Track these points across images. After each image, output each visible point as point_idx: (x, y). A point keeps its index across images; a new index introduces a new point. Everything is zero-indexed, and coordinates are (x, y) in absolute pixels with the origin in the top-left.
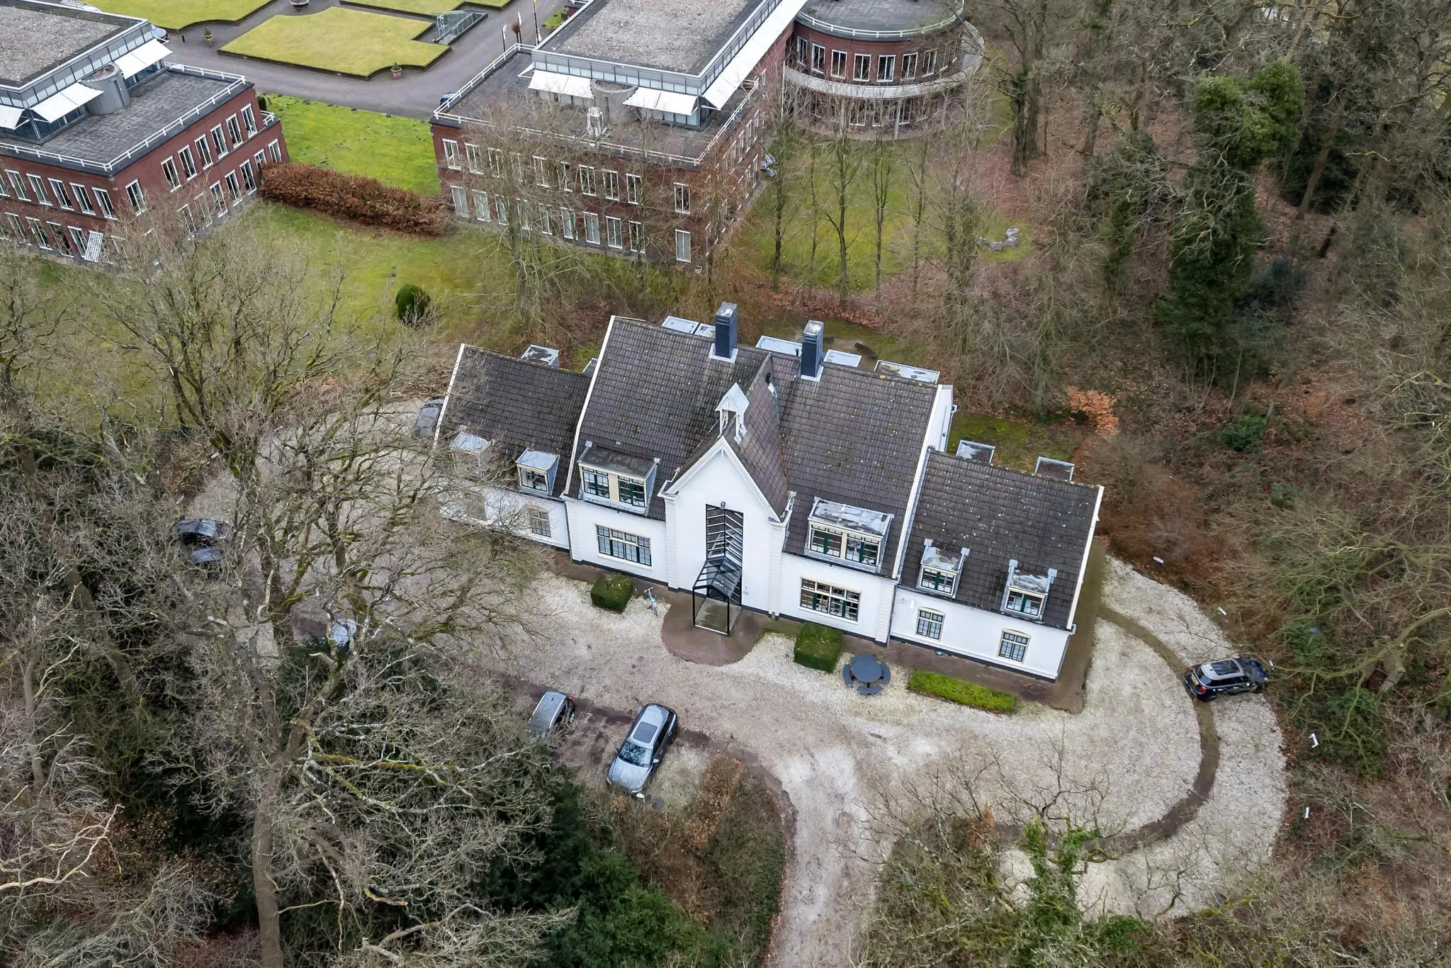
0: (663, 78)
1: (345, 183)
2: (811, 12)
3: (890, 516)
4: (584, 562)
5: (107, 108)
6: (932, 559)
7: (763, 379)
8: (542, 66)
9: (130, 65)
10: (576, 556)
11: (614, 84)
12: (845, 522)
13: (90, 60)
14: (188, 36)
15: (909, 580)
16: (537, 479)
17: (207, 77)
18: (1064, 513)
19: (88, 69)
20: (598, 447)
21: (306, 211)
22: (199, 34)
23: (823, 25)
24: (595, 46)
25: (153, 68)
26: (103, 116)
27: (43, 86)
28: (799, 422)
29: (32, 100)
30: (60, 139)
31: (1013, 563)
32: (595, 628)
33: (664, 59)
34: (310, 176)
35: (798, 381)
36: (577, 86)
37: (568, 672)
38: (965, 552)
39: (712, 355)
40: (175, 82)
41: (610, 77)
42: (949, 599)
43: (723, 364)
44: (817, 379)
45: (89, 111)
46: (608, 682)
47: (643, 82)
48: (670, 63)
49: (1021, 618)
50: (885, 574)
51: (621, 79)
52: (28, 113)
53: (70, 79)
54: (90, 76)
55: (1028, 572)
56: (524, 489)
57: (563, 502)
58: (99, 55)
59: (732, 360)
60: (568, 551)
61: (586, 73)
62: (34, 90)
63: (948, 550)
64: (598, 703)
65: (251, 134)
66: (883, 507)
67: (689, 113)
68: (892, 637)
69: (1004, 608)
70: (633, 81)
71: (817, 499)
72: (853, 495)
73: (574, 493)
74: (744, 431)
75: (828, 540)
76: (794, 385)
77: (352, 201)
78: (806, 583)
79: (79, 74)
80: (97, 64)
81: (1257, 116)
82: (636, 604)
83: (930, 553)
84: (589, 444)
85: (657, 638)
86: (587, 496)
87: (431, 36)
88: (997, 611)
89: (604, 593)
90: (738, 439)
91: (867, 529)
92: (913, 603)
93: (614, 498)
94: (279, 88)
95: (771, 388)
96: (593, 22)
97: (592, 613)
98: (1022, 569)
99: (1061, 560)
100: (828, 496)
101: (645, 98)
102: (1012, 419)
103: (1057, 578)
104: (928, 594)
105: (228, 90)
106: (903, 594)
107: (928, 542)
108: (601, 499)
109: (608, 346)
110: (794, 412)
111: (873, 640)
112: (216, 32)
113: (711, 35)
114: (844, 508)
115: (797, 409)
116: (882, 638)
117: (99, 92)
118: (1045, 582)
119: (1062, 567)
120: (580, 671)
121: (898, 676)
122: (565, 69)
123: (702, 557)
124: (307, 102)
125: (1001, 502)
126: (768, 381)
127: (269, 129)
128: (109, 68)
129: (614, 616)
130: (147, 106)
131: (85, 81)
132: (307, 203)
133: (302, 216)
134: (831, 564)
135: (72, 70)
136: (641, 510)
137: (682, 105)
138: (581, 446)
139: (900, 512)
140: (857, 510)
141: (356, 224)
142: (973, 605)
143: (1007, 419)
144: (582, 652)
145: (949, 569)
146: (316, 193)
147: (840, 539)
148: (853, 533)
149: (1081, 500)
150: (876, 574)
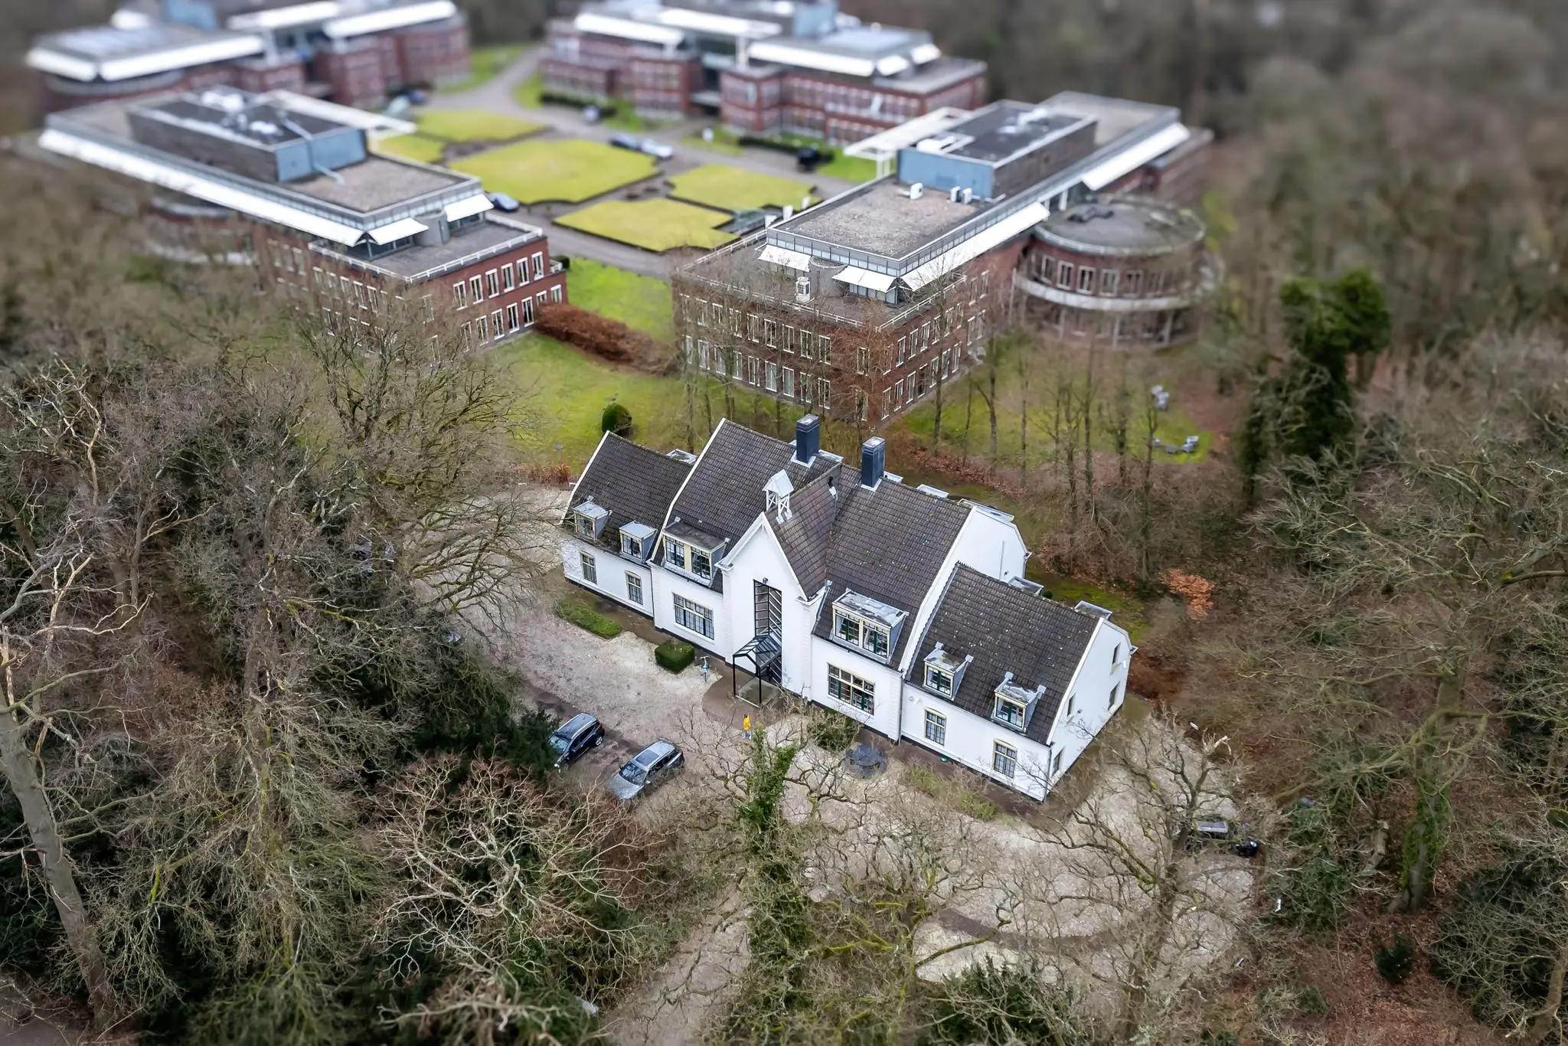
0: (870, 259)
1: (599, 323)
2: (1047, 228)
3: (906, 613)
4: (663, 630)
5: (428, 241)
6: (937, 661)
7: (826, 481)
8: (773, 241)
9: (457, 210)
10: (658, 624)
11: (828, 261)
12: (864, 611)
13: (424, 203)
14: (534, 210)
15: (916, 677)
16: (634, 547)
17: (515, 229)
18: (1064, 637)
19: (422, 210)
20: (684, 522)
21: (566, 344)
22: (542, 209)
23: (1061, 241)
24: (824, 230)
25: (475, 217)
26: (424, 247)
27: (382, 216)
28: (850, 522)
29: (371, 225)
30: (385, 259)
31: (1009, 675)
32: (651, 681)
33: (877, 245)
34: (572, 315)
35: (858, 489)
36: (799, 261)
37: (613, 708)
38: (969, 658)
39: (794, 459)
40: (490, 230)
41: (826, 256)
42: (948, 701)
43: (800, 467)
44: (874, 489)
45: (413, 242)
46: (642, 722)
47: (853, 262)
48: (880, 249)
49: (1008, 728)
50: (893, 666)
51: (835, 258)
52: (366, 236)
53: (405, 214)
54: (422, 215)
55: (1020, 685)
56: (625, 555)
57: (649, 569)
58: (433, 200)
59: (809, 465)
60: (652, 619)
61: (809, 250)
62: (375, 219)
63: (953, 654)
64: (627, 737)
65: (537, 277)
66: (901, 605)
67: (884, 289)
68: (903, 738)
69: (993, 716)
70: (845, 260)
71: (848, 590)
72: (878, 590)
73: (658, 561)
74: (789, 515)
75: (850, 628)
76: (853, 492)
77: (601, 338)
78: (833, 669)
79: (413, 212)
80: (430, 207)
81: (1327, 313)
82: (692, 670)
83: (938, 653)
84: (678, 519)
85: (698, 698)
86: (668, 565)
87: (728, 228)
88: (988, 718)
89: (667, 653)
90: (780, 520)
91: (880, 619)
92: (920, 702)
93: (688, 570)
94: (587, 253)
95: (833, 491)
96: (831, 213)
97: (654, 669)
98: (1015, 682)
99: (1051, 679)
100: (858, 589)
101: (851, 275)
102: (1112, 591)
103: (1045, 695)
104: (931, 694)
105: (525, 238)
106: (911, 691)
107: (939, 645)
108: (678, 569)
109: (714, 442)
110: (847, 514)
111: (885, 736)
112: (555, 209)
113: (928, 232)
114: (869, 600)
115: (851, 512)
116: (894, 736)
117: (424, 228)
118: (1031, 696)
119: (1051, 685)
120: (623, 710)
121: (895, 767)
122: (792, 246)
123: (751, 634)
124: (604, 266)
125: (1010, 619)
126: (831, 485)
127: (554, 275)
128: (438, 211)
129: (671, 675)
130: (457, 244)
131: (418, 218)
132: (566, 337)
133: (561, 348)
134: (850, 650)
135: (409, 208)
136: (707, 582)
137: (879, 282)
138: (671, 520)
139: (914, 611)
140: (878, 604)
141: (601, 359)
142: (968, 709)
143: (1107, 590)
144: (632, 696)
145: (947, 669)
146: (575, 330)
147: (857, 626)
148: (868, 621)
149: (1079, 628)
150: (886, 665)
